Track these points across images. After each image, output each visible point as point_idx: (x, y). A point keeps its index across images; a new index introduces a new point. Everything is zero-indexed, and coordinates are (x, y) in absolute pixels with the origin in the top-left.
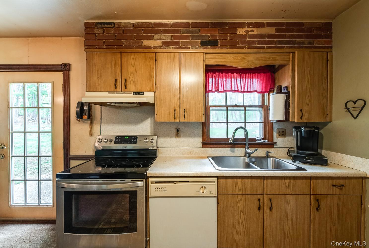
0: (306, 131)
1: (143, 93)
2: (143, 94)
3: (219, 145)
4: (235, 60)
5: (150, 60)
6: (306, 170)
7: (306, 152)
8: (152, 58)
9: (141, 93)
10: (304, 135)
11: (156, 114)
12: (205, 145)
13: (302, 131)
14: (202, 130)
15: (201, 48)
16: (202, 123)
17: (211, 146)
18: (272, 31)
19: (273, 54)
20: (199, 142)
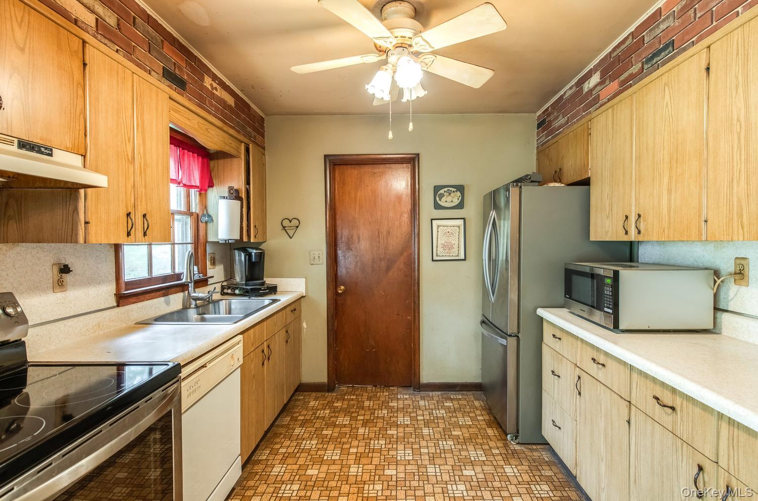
0: (257, 254)
1: (51, 150)
2: (51, 155)
3: (147, 295)
4: (199, 129)
5: (71, 55)
6: (280, 300)
7: (258, 282)
8: (76, 52)
9: (46, 149)
10: (255, 260)
11: (86, 223)
12: (122, 299)
13: (253, 254)
14: (114, 264)
15: (165, 84)
16: (113, 246)
17: (134, 300)
18: (231, 101)
19: (232, 138)
20: (110, 296)
